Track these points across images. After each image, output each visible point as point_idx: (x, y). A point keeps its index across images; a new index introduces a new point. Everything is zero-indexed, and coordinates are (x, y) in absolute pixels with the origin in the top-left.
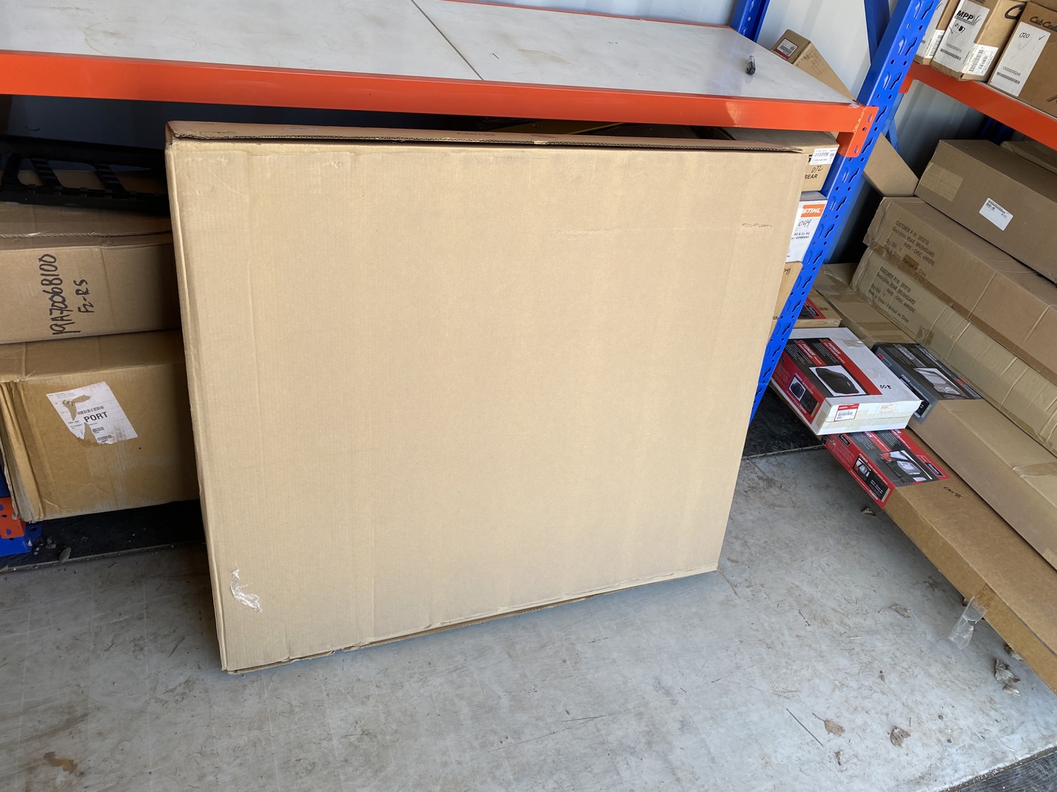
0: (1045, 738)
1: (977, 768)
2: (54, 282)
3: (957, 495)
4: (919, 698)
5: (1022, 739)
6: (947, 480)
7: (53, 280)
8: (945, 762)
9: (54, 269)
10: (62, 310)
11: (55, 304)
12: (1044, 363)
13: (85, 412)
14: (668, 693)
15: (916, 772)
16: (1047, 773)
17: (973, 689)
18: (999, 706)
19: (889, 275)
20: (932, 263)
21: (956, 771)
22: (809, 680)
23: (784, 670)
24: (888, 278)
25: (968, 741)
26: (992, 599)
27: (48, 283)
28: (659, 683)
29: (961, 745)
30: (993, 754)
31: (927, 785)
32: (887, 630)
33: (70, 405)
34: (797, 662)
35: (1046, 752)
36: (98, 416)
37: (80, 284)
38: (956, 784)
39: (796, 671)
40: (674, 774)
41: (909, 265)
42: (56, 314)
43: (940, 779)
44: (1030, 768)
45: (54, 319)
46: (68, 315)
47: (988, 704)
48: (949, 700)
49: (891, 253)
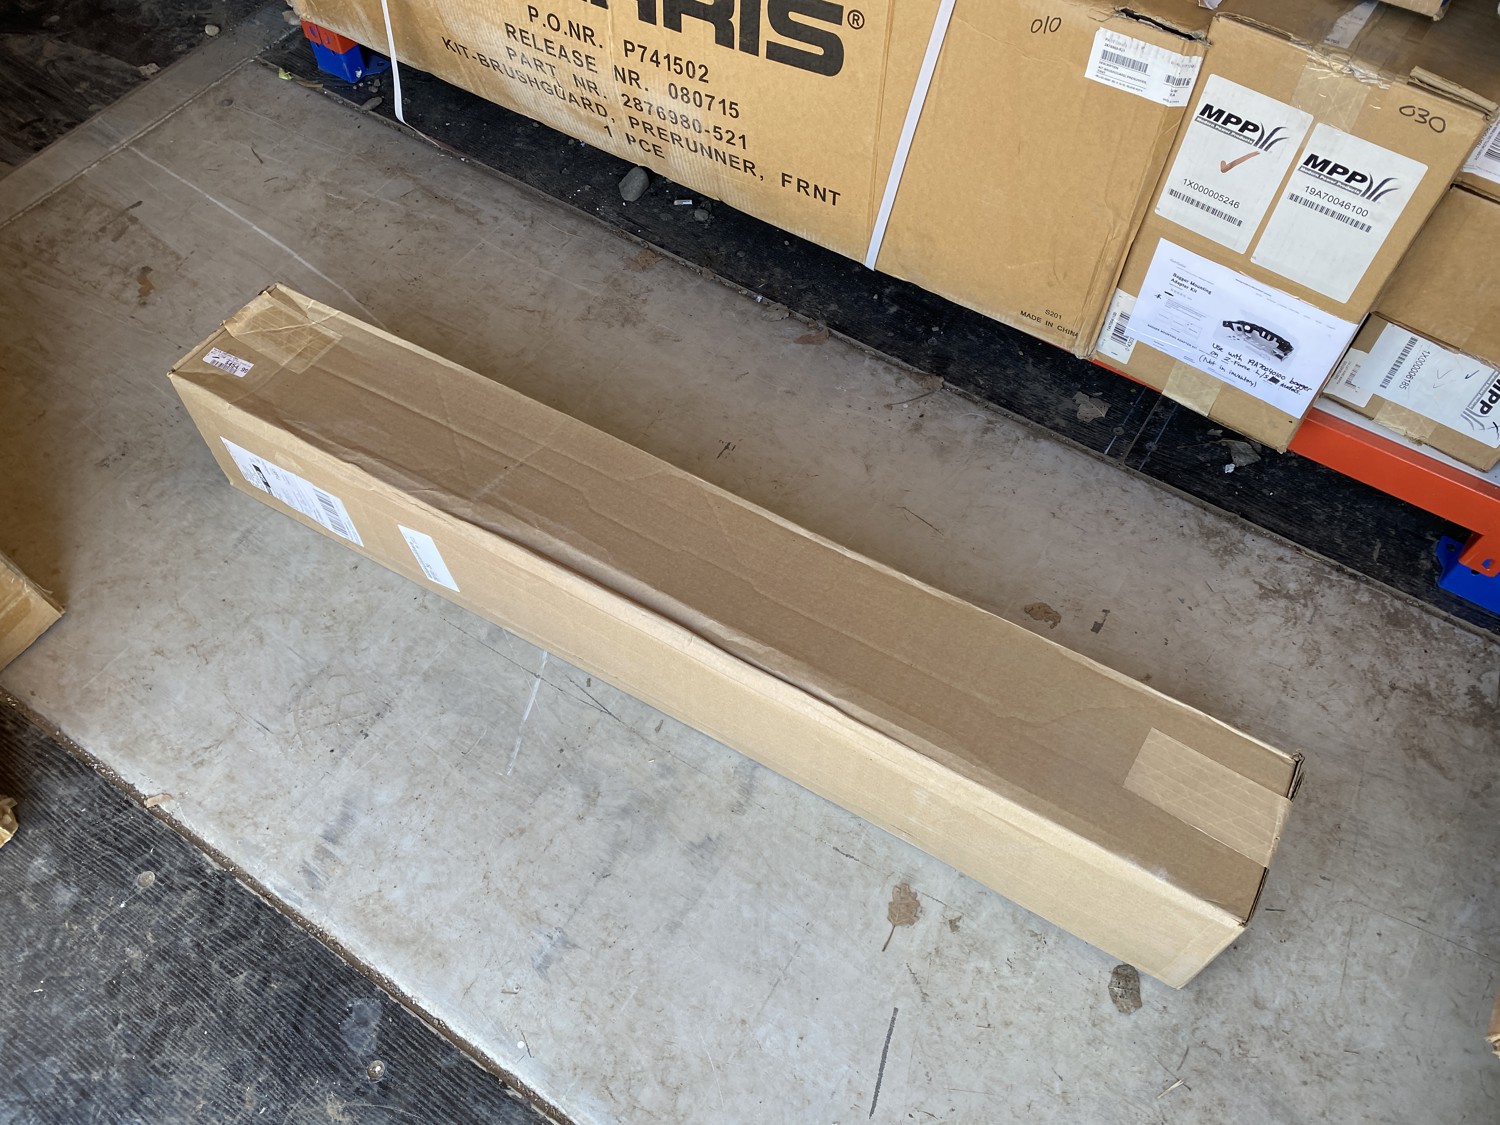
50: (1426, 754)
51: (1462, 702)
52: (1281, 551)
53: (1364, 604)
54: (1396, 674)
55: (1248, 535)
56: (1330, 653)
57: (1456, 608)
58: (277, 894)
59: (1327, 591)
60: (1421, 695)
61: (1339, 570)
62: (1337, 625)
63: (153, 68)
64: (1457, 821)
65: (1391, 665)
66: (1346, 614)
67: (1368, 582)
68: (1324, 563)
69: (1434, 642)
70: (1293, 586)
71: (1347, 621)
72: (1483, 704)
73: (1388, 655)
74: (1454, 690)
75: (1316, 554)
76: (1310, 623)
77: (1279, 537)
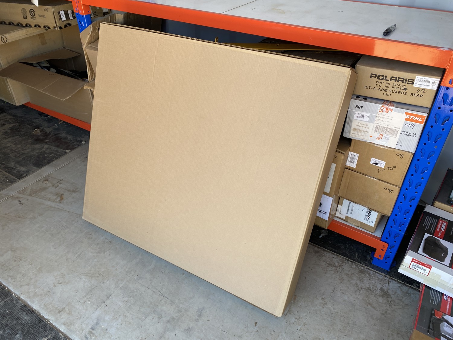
28: (202, 310)
40: (160, 338)
50: (370, 304)
51: (379, 291)
52: (334, 256)
53: (354, 268)
54: (362, 285)
55: (325, 252)
56: (346, 280)
57: (376, 268)
59: (345, 265)
60: (368, 290)
61: (348, 260)
62: (348, 273)
63: (69, 150)
64: (379, 321)
65: (361, 282)
66: (350, 271)
67: (355, 263)
68: (344, 258)
69: (371, 277)
70: (336, 264)
71: (350, 272)
72: (384, 292)
73: (360, 280)
74: (377, 288)
75: (342, 256)
76: (341, 273)
77: (333, 252)
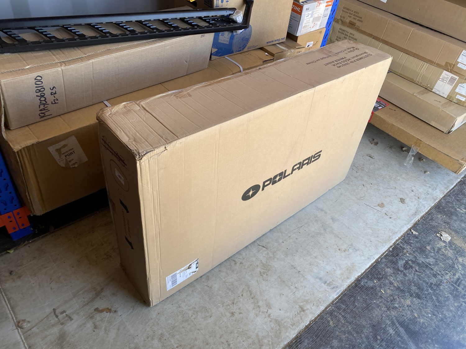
0: (446, 188)
1: (430, 204)
2: (41, 90)
3: (394, 110)
4: (403, 187)
5: (439, 190)
6: (389, 106)
7: (41, 89)
8: (421, 205)
9: (41, 83)
10: (44, 104)
11: (42, 102)
12: (414, 52)
13: (65, 153)
14: (322, 210)
15: (413, 211)
16: (451, 199)
17: (418, 179)
18: (428, 182)
19: (344, 30)
20: (362, 21)
21: (425, 207)
22: (367, 192)
23: (357, 191)
24: (343, 32)
25: (424, 196)
26: (421, 143)
27: (38, 91)
28: (317, 208)
29: (423, 198)
30: (433, 198)
31: (418, 214)
32: (383, 167)
33: (58, 150)
34: (360, 186)
35: (448, 193)
36: (71, 153)
37: (52, 90)
38: (427, 211)
39: (361, 190)
40: (338, 237)
41: (352, 25)
42: (42, 107)
43: (421, 211)
44: (446, 199)
45: (41, 110)
46: (47, 107)
47: (425, 182)
48: (412, 185)
49: (343, 21)
58: (338, 295)
